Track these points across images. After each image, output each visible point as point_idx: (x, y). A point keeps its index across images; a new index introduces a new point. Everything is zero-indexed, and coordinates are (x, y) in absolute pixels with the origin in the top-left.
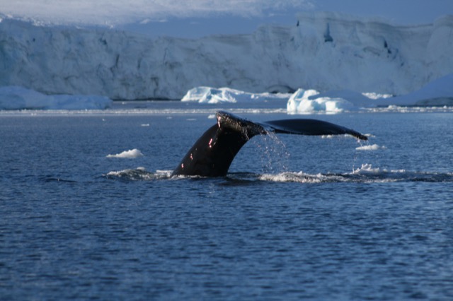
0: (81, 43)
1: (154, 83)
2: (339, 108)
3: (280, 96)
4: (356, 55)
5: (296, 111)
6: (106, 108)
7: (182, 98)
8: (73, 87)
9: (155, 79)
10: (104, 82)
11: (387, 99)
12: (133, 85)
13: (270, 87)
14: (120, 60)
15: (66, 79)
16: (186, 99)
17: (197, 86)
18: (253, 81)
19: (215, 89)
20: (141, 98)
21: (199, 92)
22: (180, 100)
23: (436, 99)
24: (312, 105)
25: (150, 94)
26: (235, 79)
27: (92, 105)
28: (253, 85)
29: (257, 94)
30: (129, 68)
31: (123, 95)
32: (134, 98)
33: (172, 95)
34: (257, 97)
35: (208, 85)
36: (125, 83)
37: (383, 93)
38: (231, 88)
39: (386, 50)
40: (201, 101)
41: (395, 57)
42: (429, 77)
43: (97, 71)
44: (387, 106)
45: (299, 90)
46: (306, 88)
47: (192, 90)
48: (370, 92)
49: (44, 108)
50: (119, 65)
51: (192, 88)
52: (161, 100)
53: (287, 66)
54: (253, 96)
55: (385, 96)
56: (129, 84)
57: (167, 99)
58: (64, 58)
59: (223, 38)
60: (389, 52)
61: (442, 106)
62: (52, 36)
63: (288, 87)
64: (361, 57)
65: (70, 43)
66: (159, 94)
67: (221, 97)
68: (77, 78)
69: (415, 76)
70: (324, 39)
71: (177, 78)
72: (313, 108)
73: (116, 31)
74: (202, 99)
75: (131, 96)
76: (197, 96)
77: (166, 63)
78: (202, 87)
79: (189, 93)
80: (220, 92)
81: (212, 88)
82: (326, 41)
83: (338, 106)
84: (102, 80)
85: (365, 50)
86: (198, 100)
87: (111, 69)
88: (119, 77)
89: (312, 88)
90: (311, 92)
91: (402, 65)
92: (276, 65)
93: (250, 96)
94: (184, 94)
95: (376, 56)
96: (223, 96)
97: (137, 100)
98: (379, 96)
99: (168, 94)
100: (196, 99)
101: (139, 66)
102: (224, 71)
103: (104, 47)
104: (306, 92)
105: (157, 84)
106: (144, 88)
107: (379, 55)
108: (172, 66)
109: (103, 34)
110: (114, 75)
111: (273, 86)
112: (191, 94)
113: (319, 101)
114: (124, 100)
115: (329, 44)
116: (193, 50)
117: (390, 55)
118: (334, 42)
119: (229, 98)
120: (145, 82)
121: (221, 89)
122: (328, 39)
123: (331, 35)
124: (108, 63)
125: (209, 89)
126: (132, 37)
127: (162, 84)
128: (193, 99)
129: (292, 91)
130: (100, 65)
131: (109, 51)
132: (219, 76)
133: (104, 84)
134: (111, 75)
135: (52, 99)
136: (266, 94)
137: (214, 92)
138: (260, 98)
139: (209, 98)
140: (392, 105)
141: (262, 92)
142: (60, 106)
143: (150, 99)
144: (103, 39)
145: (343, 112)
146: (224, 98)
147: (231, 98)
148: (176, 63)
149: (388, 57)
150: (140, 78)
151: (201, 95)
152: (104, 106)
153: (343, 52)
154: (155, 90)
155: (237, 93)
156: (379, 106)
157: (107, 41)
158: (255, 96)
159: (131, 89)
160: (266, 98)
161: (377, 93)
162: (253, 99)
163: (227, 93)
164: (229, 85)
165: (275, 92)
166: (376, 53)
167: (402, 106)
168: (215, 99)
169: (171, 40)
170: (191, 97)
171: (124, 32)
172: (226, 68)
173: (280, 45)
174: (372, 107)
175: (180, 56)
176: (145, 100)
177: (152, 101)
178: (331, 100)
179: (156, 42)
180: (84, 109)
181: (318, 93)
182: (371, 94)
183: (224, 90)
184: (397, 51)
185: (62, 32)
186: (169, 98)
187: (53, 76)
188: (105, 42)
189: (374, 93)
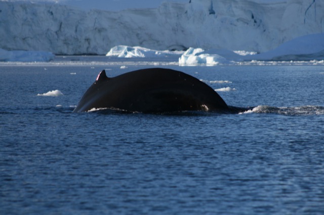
0: (34, 14)
1: (87, 43)
2: (216, 61)
3: (177, 52)
4: (231, 24)
5: (185, 63)
6: (51, 60)
7: (107, 54)
8: (29, 45)
9: (87, 40)
10: (51, 42)
11: (253, 55)
12: (72, 44)
13: (170, 46)
14: (63, 26)
15: (24, 39)
16: (109, 54)
17: (118, 45)
18: (158, 42)
19: (131, 47)
20: (77, 53)
21: (119, 49)
22: (105, 55)
23: (286, 56)
24: (197, 59)
25: (84, 50)
26: (144, 40)
27: (41, 58)
28: (158, 45)
29: (160, 51)
30: (69, 32)
31: (65, 51)
32: (73, 53)
33: (100, 51)
34: (160, 54)
35: (126, 45)
36: (66, 42)
37: (250, 51)
38: (143, 47)
39: (253, 21)
40: (120, 56)
41: (259, 26)
42: (283, 40)
43: (46, 34)
44: (251, 61)
45: (190, 48)
46: (195, 47)
47: (114, 48)
48: (241, 50)
49: (5, 60)
50: (62, 30)
51: (114, 46)
52: (92, 55)
53: (183, 31)
54: (157, 53)
55: (252, 53)
56: (69, 44)
57: (96, 54)
58: (23, 24)
59: (136, 11)
60: (255, 22)
61: (290, 60)
62: (13, 8)
63: (183, 47)
64: (235, 25)
65: (27, 13)
66: (90, 51)
67: (134, 53)
68: (31, 38)
69: (273, 39)
70: (209, 12)
71: (103, 39)
72: (197, 61)
73: (60, 5)
74: (121, 54)
75: (71, 52)
76: (118, 52)
77: (96, 29)
78: (121, 46)
79: (111, 50)
80: (134, 49)
81: (129, 47)
82: (210, 13)
83: (215, 60)
84: (50, 40)
85: (238, 20)
86: (118, 55)
87: (56, 32)
88: (62, 38)
89: (200, 47)
90: (198, 50)
91: (264, 31)
92: (175, 30)
93: (155, 52)
94: (108, 51)
95: (246, 25)
96: (136, 52)
97: (75, 55)
98: (247, 53)
99: (97, 50)
100: (117, 54)
101: (76, 31)
102: (138, 35)
103: (51, 17)
104: (195, 50)
105: (89, 43)
106: (80, 46)
107: (248, 24)
108: (100, 31)
109: (50, 8)
110: (58, 37)
111: (173, 45)
112: (113, 51)
113: (202, 56)
114: (65, 55)
115: (212, 15)
116: (115, 20)
117: (255, 24)
118: (216, 14)
119: (139, 54)
120: (80, 42)
121: (134, 47)
122: (212, 12)
123: (214, 9)
124: (54, 28)
125: (126, 47)
126: (71, 10)
127: (93, 44)
128: (114, 54)
129: (185, 49)
130: (48, 30)
131: (55, 20)
132: (133, 38)
133: (51, 43)
134: (56, 37)
135: (11, 54)
136: (167, 51)
137: (129, 50)
138: (162, 54)
139: (126, 53)
140: (254, 60)
141: (164, 50)
142: (17, 59)
143: (84, 54)
144: (51, 11)
145: (218, 64)
146: (136, 55)
147: (141, 54)
148: (103, 29)
149: (254, 25)
150: (77, 39)
151: (120, 51)
152: (48, 59)
153: (222, 22)
154: (88, 48)
155: (145, 50)
156: (245, 61)
157: (53, 12)
158: (158, 53)
159: (71, 47)
160: (166, 54)
161: (246, 51)
162: (156, 55)
163: (139, 50)
164: (141, 44)
165: (173, 50)
166: (246, 23)
167: (261, 61)
168: (130, 55)
169: (99, 12)
170: (113, 53)
171: (65, 6)
172: (139, 32)
173: (178, 16)
174: (240, 61)
175: (105, 24)
176: (81, 55)
177: (85, 56)
178: (210, 56)
179: (89, 13)
180: (34, 61)
181: (204, 51)
182: (242, 52)
183: (136, 48)
184: (261, 21)
185: (21, 6)
186: (98, 53)
187: (15, 37)
188: (52, 13)
189: (244, 51)
